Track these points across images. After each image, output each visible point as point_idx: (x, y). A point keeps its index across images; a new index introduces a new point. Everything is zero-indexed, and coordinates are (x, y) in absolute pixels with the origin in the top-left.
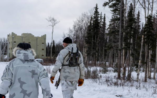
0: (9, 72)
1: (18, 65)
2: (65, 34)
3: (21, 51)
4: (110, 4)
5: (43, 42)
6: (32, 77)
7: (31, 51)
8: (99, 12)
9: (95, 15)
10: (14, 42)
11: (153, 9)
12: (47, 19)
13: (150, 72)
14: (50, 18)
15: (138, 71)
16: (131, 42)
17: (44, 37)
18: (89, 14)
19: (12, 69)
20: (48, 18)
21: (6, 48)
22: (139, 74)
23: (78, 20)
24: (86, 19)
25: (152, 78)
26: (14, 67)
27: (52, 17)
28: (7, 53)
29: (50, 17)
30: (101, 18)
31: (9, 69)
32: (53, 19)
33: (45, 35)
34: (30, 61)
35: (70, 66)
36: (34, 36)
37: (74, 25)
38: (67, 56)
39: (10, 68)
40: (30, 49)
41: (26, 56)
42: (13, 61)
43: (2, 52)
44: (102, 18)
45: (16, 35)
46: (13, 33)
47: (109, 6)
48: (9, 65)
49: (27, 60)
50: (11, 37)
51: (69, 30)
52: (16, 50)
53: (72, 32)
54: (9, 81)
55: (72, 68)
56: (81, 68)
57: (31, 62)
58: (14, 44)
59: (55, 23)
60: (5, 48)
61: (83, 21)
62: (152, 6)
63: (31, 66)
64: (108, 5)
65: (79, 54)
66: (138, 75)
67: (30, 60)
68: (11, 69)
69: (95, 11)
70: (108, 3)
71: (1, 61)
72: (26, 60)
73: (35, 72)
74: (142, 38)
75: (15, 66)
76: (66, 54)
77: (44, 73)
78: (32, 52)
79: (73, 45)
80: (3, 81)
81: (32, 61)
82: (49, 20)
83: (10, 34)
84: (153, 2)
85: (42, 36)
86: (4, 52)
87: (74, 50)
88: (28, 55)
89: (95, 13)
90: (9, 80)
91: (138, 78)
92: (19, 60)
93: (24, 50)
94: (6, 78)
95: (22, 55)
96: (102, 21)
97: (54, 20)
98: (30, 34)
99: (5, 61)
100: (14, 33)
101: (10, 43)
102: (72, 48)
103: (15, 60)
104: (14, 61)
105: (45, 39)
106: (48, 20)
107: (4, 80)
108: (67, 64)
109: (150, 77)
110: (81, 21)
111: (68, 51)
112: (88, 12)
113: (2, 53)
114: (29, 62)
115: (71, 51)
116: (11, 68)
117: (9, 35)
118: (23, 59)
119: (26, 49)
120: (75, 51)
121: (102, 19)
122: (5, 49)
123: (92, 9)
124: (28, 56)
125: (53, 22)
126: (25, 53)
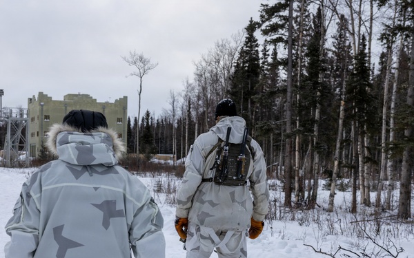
0: (28, 204)
1: (56, 183)
2: (175, 94)
3: (70, 136)
4: (263, 27)
5: (119, 117)
6: (106, 224)
7: (103, 134)
8: (257, 40)
9: (247, 47)
10: (44, 117)
11: (373, 36)
12: (125, 59)
13: (366, 190)
14: (133, 55)
15: (332, 188)
16: (316, 118)
17: (122, 103)
18: (233, 45)
19: (38, 195)
20: (128, 56)
21: (24, 132)
22: (335, 194)
23: (204, 59)
24: (226, 56)
25: (371, 205)
26: (43, 189)
27: (139, 53)
28: (24, 145)
29: (133, 53)
30: (265, 54)
31: (29, 196)
32: (141, 59)
33: (126, 98)
34: (100, 170)
35: (218, 183)
36: (96, 100)
37: (198, 72)
38: (211, 152)
39: (32, 193)
40: (100, 128)
41: (84, 150)
42: (41, 171)
43: (13, 142)
44: (267, 53)
45: (51, 98)
46: (41, 94)
47: (262, 30)
48: (28, 184)
49: (90, 166)
50: (38, 103)
51: (186, 84)
52: (57, 134)
53: (193, 89)
54: (30, 235)
55: (225, 191)
56: (259, 194)
57: (102, 173)
58: (44, 123)
59: (146, 68)
60: (19, 132)
61: (218, 62)
62: (371, 27)
63: (102, 186)
64: (259, 30)
65: (251, 148)
66: (332, 196)
67: (102, 165)
68: (35, 196)
69: (247, 38)
70: (258, 23)
71: (9, 165)
72: (86, 166)
73: (117, 209)
74: (342, 108)
75: (47, 185)
76: (209, 148)
77: (151, 215)
78: (108, 139)
79: (232, 122)
80: (10, 234)
81: (109, 168)
82: (130, 60)
83: (34, 96)
84: (371, 19)
85: (116, 101)
86: (17, 144)
87: (233, 136)
88: (92, 147)
89: (247, 43)
90: (30, 230)
91: (332, 203)
92: (65, 164)
93: (83, 131)
94: (21, 224)
95: (70, 149)
96: (267, 62)
97: (145, 61)
98: (87, 96)
99: (21, 165)
100: (44, 93)
101: (33, 119)
102: (229, 129)
103: (49, 166)
104: (45, 169)
105: (125, 109)
106: (128, 62)
107: (13, 232)
108: (211, 176)
109: (367, 202)
110: (213, 63)
111: (217, 138)
112: (230, 39)
113: (13, 146)
114: (94, 174)
115: (224, 139)
116: (35, 194)
117: (31, 99)
118: (76, 163)
119: (89, 129)
120: (236, 138)
121: (268, 55)
122: (20, 137)
123: (241, 31)
124: (91, 150)
125: (142, 65)
126: (82, 143)
